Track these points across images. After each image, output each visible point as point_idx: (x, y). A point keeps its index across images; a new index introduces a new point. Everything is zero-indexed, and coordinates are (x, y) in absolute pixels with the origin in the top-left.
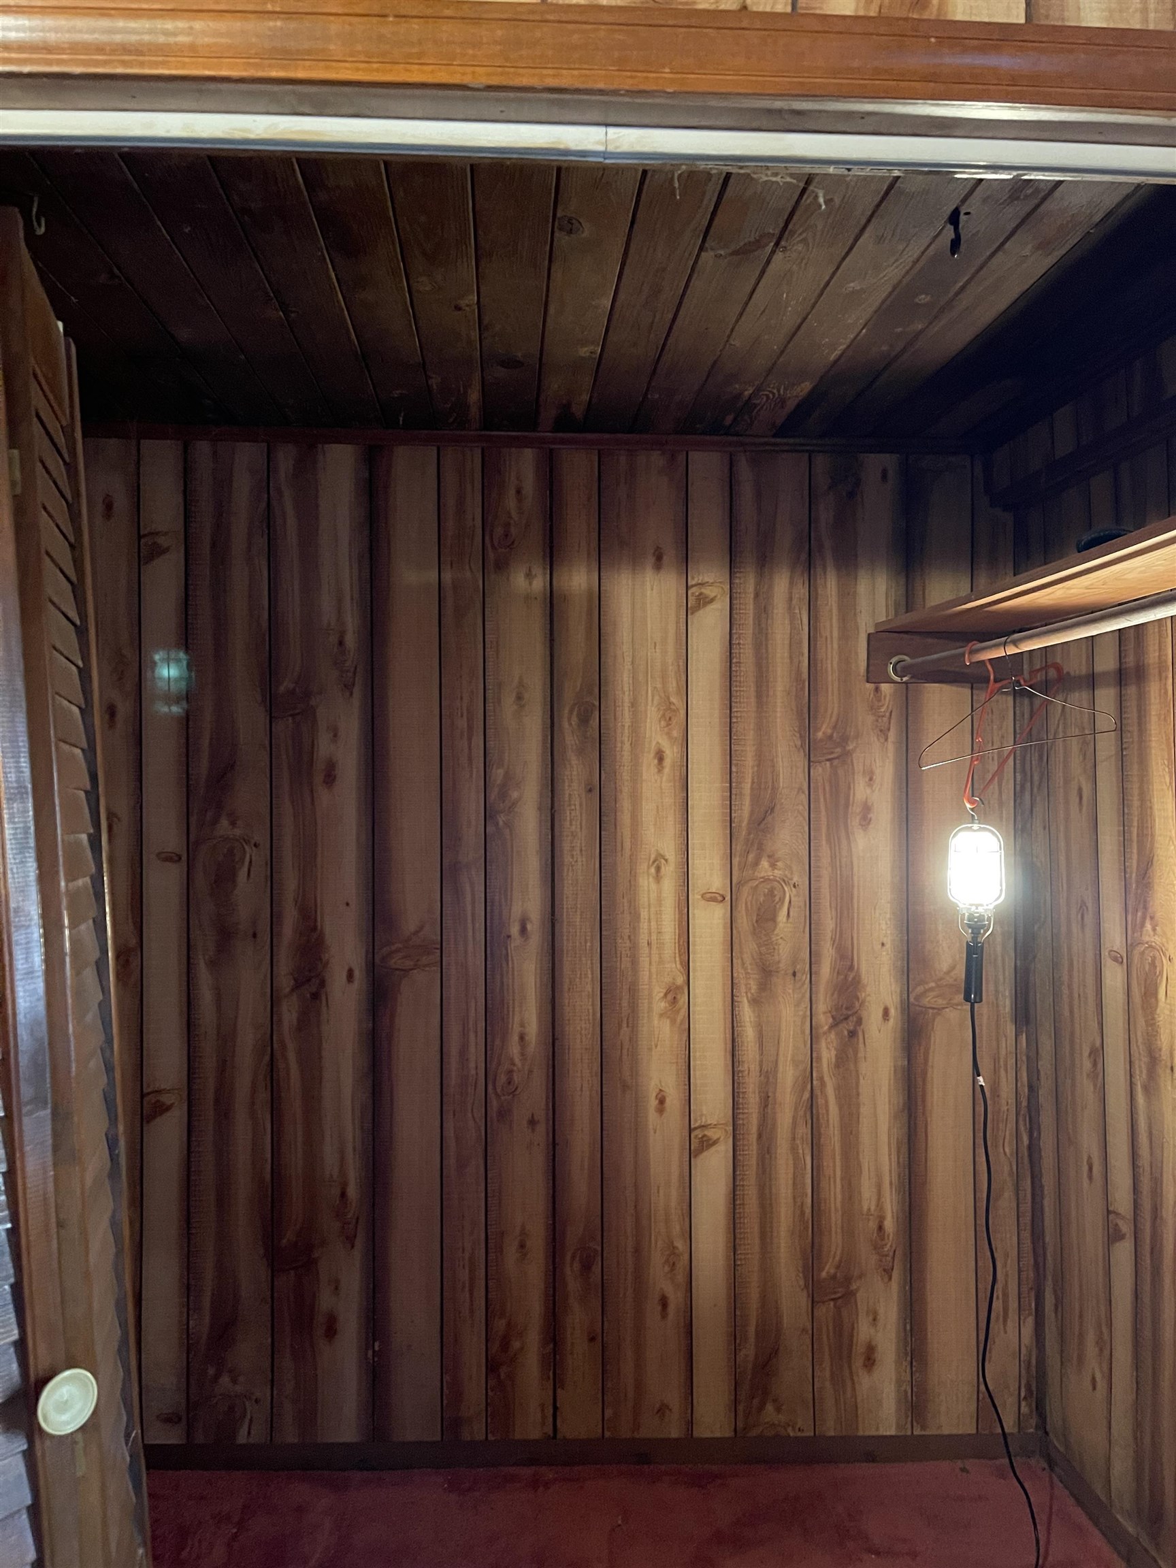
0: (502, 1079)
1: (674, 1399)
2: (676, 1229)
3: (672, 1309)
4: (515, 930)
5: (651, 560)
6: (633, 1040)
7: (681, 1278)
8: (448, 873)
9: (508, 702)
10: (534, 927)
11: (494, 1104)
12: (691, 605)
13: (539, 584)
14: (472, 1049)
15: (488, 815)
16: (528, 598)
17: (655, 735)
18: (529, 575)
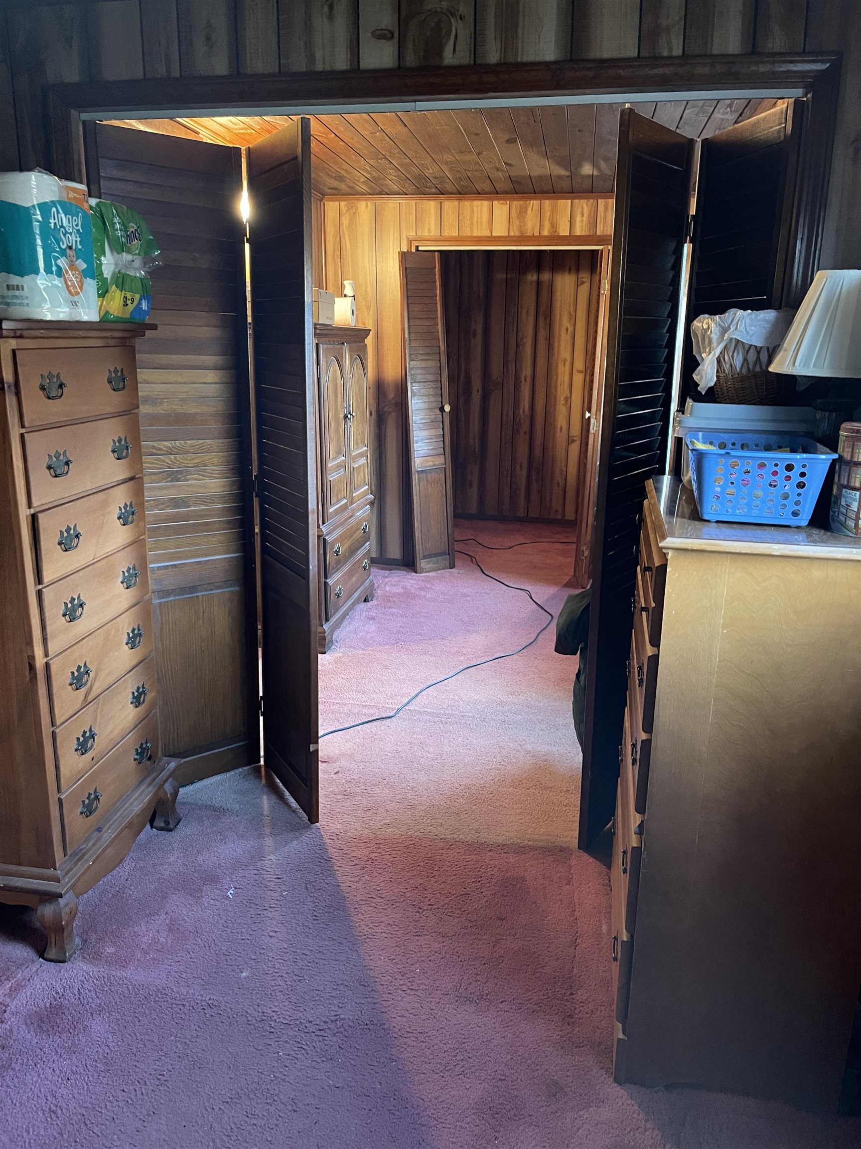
0: (518, 421)
1: (560, 509)
2: (563, 464)
3: (560, 485)
4: (523, 380)
5: (568, 271)
6: (555, 412)
7: (564, 477)
8: (505, 363)
9: (524, 313)
10: (529, 379)
11: (515, 427)
12: (579, 284)
13: (535, 278)
14: (510, 412)
15: (517, 346)
16: (532, 282)
17: (566, 323)
18: (532, 276)
